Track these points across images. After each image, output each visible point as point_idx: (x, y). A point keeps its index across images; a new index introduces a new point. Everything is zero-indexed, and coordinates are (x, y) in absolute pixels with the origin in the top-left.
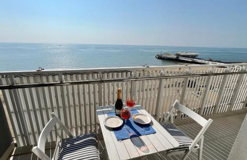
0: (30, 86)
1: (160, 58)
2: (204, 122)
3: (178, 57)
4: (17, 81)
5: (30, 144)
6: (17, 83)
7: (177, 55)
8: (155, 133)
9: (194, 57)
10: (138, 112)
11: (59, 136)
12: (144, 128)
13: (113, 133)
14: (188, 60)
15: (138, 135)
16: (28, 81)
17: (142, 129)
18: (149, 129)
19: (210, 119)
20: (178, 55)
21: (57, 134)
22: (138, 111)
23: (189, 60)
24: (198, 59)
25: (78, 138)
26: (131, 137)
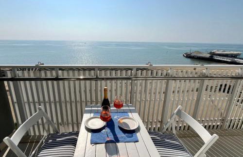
0: (30, 80)
1: (189, 56)
2: (207, 137)
3: (211, 56)
4: (19, 74)
5: (30, 135)
6: (20, 75)
7: (211, 53)
8: (138, 141)
9: (235, 56)
10: (128, 115)
11: (46, 130)
12: (127, 134)
13: (90, 134)
14: (225, 60)
15: (117, 140)
16: (29, 75)
17: (123, 135)
18: (132, 136)
19: (215, 135)
20: (213, 54)
21: (44, 128)
22: (130, 114)
23: (228, 60)
24: (240, 59)
25: (63, 135)
26: (107, 142)
